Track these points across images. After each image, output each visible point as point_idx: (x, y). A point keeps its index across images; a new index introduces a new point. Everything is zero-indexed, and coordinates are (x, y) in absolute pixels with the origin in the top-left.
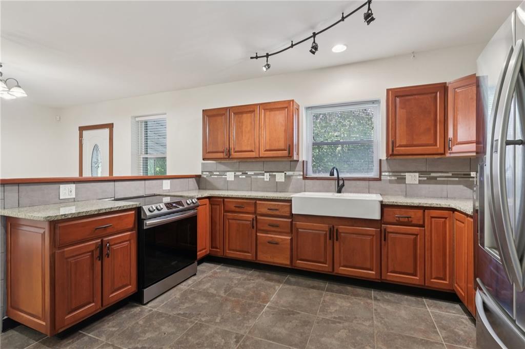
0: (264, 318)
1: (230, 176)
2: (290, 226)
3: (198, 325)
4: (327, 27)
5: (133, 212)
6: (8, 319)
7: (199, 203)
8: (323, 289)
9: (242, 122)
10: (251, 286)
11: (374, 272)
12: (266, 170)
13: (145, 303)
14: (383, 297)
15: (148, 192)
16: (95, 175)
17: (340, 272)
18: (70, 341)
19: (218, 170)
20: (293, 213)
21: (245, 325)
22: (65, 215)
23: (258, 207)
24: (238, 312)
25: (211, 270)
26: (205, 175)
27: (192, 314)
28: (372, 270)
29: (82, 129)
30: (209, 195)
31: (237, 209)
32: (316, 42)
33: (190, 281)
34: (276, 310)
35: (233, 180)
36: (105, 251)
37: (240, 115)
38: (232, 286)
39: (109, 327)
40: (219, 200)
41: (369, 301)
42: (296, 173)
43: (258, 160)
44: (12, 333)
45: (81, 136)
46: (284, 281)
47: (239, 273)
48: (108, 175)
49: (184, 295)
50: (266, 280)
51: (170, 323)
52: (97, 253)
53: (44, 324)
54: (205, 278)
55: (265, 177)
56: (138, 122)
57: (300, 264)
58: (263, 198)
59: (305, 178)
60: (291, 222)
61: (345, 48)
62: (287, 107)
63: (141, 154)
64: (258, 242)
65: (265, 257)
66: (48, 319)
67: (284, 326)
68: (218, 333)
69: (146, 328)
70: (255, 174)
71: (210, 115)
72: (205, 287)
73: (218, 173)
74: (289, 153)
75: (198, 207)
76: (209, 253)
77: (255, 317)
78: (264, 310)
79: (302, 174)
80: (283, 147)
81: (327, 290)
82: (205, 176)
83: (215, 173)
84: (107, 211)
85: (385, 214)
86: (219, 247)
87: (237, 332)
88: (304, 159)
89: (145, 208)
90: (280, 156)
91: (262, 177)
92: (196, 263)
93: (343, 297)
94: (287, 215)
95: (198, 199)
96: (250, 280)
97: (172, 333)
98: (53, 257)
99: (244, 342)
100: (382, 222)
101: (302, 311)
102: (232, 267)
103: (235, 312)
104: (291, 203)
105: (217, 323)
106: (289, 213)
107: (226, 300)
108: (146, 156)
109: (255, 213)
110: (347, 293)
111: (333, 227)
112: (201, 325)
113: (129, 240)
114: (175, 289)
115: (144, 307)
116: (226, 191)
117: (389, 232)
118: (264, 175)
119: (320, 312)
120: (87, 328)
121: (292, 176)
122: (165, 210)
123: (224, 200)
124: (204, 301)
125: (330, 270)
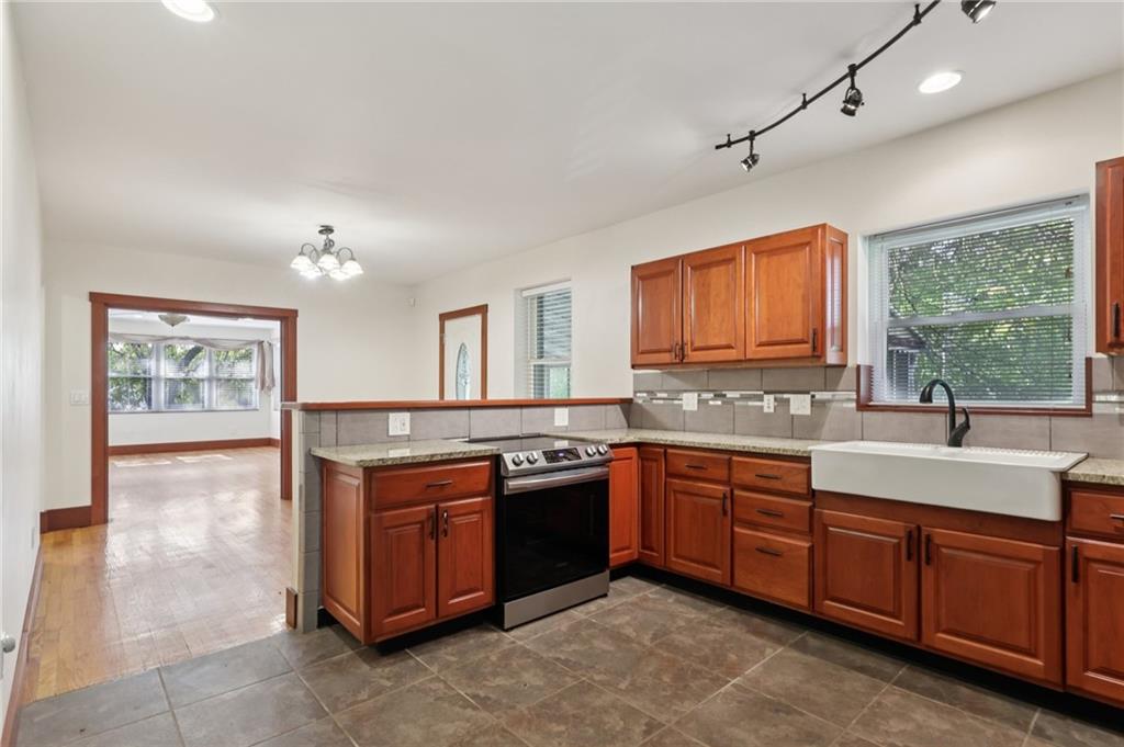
0: (717, 704)
1: (689, 401)
2: (807, 516)
3: (586, 684)
4: (878, 48)
5: (487, 463)
6: (324, 610)
7: (611, 454)
8: (886, 678)
9: (709, 285)
10: (711, 637)
11: (1039, 663)
12: (767, 389)
13: (506, 626)
14: (1067, 733)
15: (527, 430)
16: (461, 398)
17: (937, 646)
18: (392, 661)
19: (665, 388)
20: (813, 487)
21: (674, 708)
22: (382, 459)
23: (735, 470)
24: (668, 680)
25: (638, 593)
26: (641, 398)
27: (580, 664)
28: (1034, 656)
29: (444, 317)
30: (637, 440)
31: (693, 472)
32: (857, 86)
33: (592, 607)
34: (751, 696)
35: (696, 408)
36: (442, 526)
37: (705, 271)
38: (673, 629)
39: (447, 654)
40: (658, 450)
41: (1016, 733)
42: (840, 395)
43: (744, 365)
44: (327, 632)
45: (442, 330)
46: (792, 641)
47: (694, 608)
48: (479, 398)
49: (576, 628)
50: (748, 632)
51: (538, 670)
52: (428, 527)
53: (358, 623)
54: (622, 605)
55: (765, 404)
56: (526, 298)
57: (833, 608)
58: (746, 449)
59: (864, 406)
60: (811, 510)
61: (956, 79)
62: (808, 243)
63: (531, 358)
64: (736, 546)
65: (750, 582)
66: (362, 618)
67: (756, 731)
68: (616, 708)
69: (499, 669)
70: (743, 398)
71: (647, 276)
72: (617, 622)
73: (665, 395)
74: (814, 348)
75: (610, 462)
76: (637, 560)
77: (698, 697)
78: (723, 690)
79: (855, 397)
80: (799, 336)
81: (899, 683)
82: (640, 402)
83: (659, 395)
84: (444, 457)
85: (1075, 509)
86: (656, 548)
87: (654, 716)
88: (860, 361)
89: (508, 457)
90: (792, 355)
91: (759, 403)
92: (608, 572)
93: (937, 706)
94: (800, 491)
95: (612, 446)
96: (713, 625)
97: (539, 688)
98: (367, 522)
99: (661, 737)
100: (1068, 530)
101: (812, 712)
102: (680, 593)
103: (660, 679)
104: (810, 463)
105: (621, 690)
106: (805, 486)
107: (651, 653)
108: (540, 362)
109: (727, 482)
110: (953, 700)
111: (919, 528)
112: (590, 687)
113: (481, 512)
114: (562, 615)
115: (505, 634)
116: (682, 434)
117: (1089, 560)
118: (762, 400)
119: (858, 723)
120: (418, 647)
121: (829, 401)
122: (542, 463)
123: (665, 451)
124: (608, 646)
125: (911, 634)
